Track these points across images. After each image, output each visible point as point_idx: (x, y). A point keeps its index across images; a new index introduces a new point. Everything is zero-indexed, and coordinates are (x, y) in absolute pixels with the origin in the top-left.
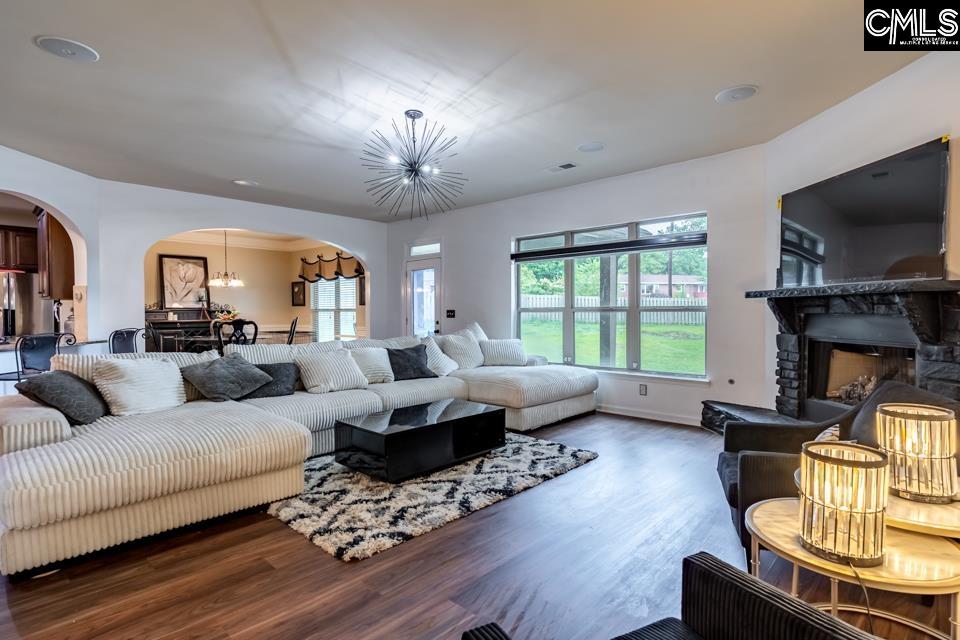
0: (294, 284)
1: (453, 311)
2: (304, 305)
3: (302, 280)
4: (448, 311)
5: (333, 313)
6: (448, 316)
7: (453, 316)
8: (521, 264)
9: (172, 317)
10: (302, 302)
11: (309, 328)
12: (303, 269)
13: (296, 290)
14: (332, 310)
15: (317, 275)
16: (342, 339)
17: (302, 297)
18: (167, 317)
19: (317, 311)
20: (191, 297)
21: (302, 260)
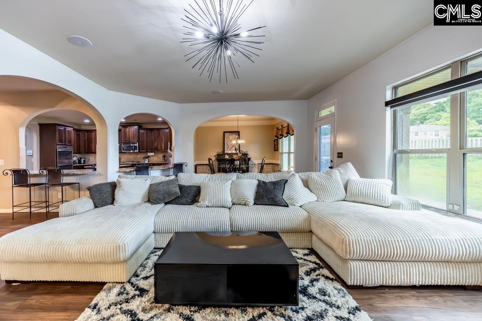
0: (275, 140)
1: (342, 153)
3: (277, 138)
4: (338, 153)
5: (287, 154)
6: (338, 157)
7: (342, 157)
8: (398, 109)
9: (227, 157)
10: (277, 149)
12: (277, 133)
13: (275, 143)
15: (281, 135)
17: (277, 147)
18: (225, 157)
19: (282, 153)
20: (234, 148)
21: (277, 128)
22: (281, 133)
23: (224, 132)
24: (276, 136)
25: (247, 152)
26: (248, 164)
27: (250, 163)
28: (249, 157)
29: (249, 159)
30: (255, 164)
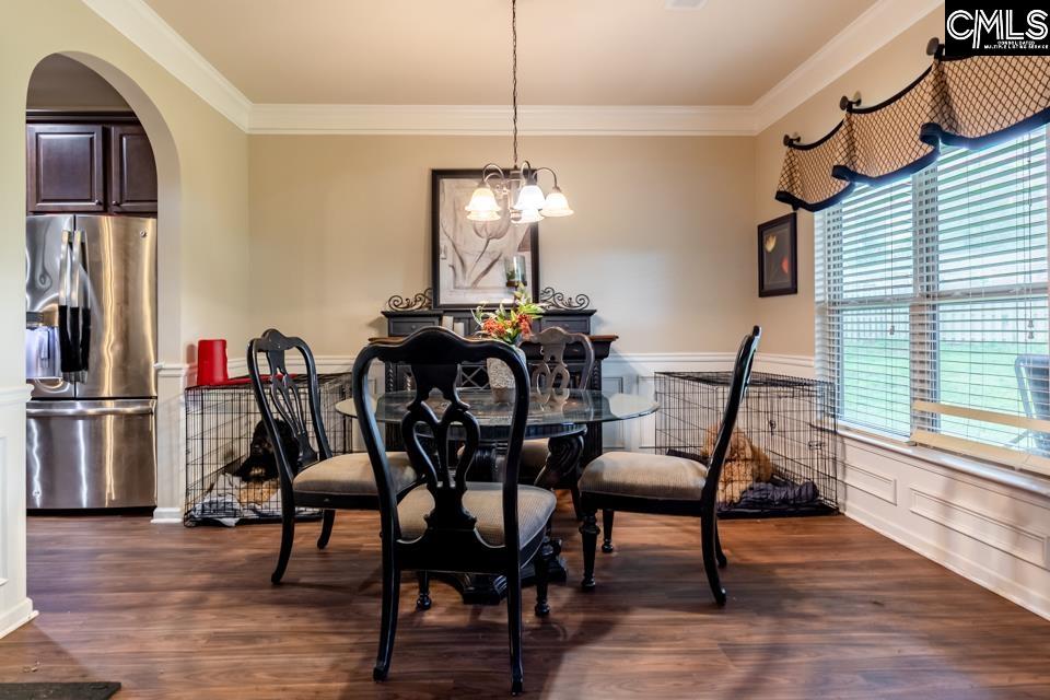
0: (764, 230)
2: (793, 290)
3: (787, 209)
5: (902, 316)
9: (453, 328)
10: (787, 282)
11: (809, 367)
12: (791, 171)
13: (770, 246)
14: (898, 300)
15: (841, 172)
16: (950, 426)
17: (786, 266)
18: (440, 327)
19: (835, 307)
20: (498, 276)
21: (788, 142)
22: (840, 160)
23: (437, 175)
24: (783, 197)
25: (584, 297)
26: (595, 384)
27: (608, 369)
28: (599, 331)
29: (603, 345)
30: (638, 379)
